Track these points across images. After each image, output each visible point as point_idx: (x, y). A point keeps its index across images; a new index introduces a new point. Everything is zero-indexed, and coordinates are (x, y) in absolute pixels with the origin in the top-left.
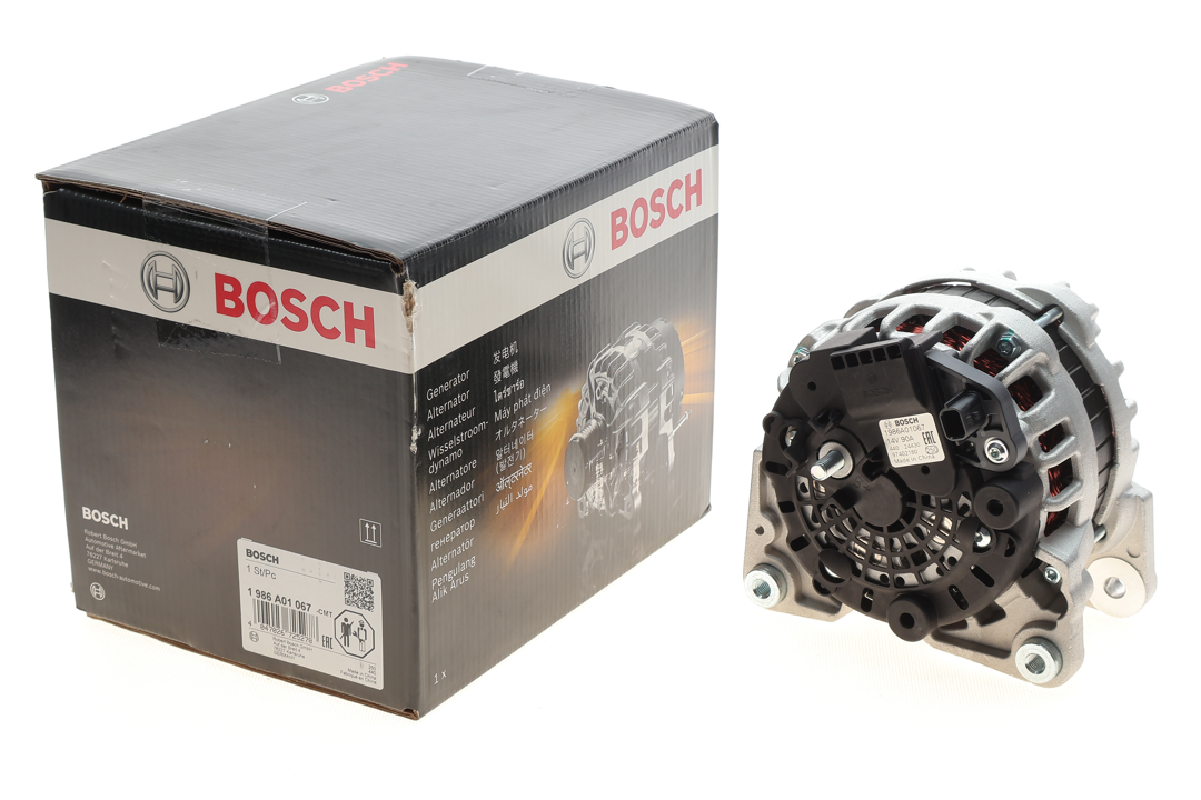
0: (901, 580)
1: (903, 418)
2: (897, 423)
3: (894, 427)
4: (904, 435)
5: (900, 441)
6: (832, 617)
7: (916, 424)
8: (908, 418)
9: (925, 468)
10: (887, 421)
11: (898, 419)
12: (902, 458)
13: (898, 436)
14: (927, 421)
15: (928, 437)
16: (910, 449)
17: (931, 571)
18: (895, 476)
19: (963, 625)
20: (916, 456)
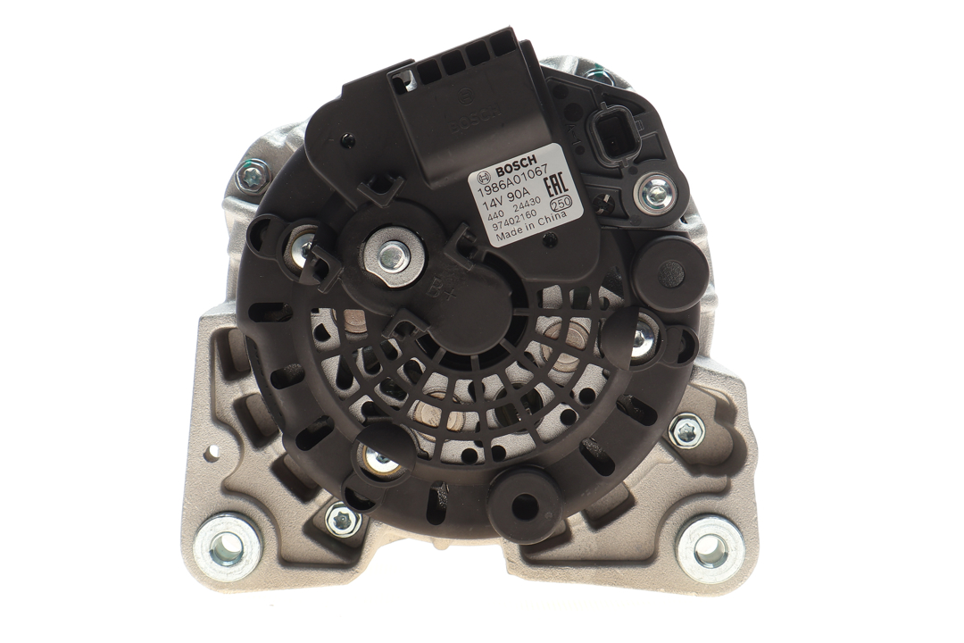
0: (500, 451)
1: (510, 162)
2: (500, 172)
3: (495, 179)
4: (512, 189)
5: (506, 200)
6: (347, 574)
7: (533, 167)
8: (518, 159)
9: (549, 240)
10: (481, 172)
11: (502, 165)
12: (509, 229)
13: (503, 193)
14: (552, 157)
15: (554, 183)
16: (523, 211)
17: (551, 424)
18: (497, 262)
19: (566, 537)
20: (534, 220)
